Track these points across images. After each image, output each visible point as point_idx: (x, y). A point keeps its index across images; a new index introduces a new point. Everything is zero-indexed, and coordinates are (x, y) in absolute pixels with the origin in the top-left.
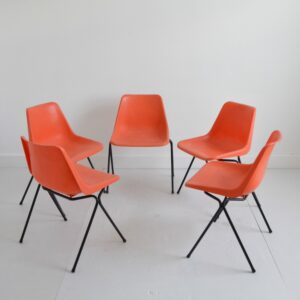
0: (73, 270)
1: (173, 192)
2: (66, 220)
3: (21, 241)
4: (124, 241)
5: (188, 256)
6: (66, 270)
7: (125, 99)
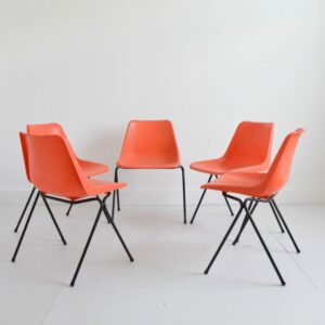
0: (72, 284)
1: (185, 222)
2: (65, 243)
3: (13, 260)
4: (132, 260)
5: (206, 272)
6: (63, 285)
7: (133, 125)
